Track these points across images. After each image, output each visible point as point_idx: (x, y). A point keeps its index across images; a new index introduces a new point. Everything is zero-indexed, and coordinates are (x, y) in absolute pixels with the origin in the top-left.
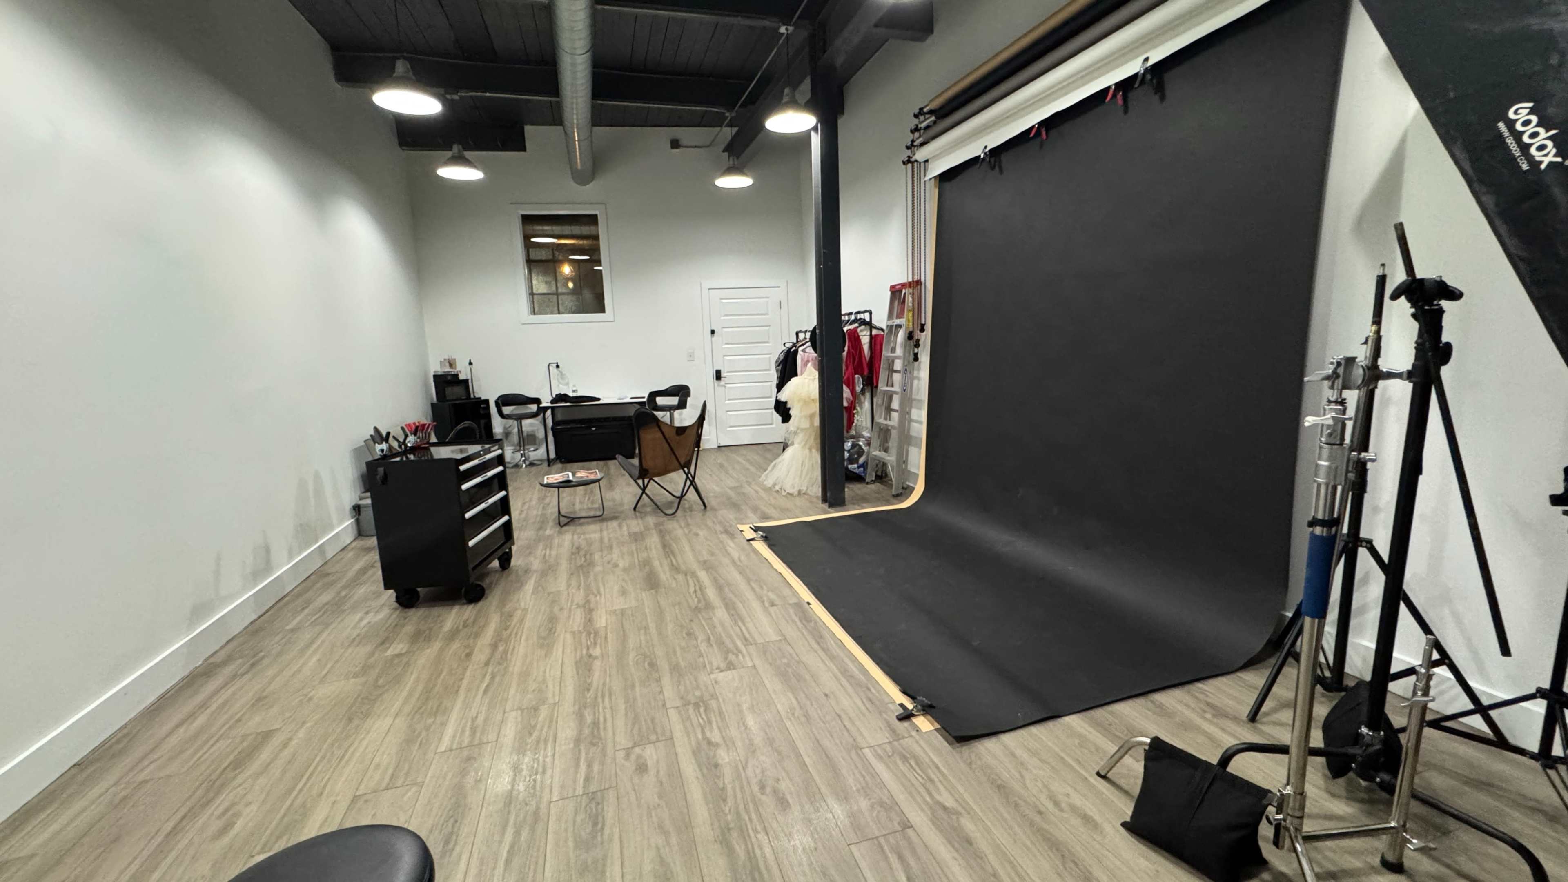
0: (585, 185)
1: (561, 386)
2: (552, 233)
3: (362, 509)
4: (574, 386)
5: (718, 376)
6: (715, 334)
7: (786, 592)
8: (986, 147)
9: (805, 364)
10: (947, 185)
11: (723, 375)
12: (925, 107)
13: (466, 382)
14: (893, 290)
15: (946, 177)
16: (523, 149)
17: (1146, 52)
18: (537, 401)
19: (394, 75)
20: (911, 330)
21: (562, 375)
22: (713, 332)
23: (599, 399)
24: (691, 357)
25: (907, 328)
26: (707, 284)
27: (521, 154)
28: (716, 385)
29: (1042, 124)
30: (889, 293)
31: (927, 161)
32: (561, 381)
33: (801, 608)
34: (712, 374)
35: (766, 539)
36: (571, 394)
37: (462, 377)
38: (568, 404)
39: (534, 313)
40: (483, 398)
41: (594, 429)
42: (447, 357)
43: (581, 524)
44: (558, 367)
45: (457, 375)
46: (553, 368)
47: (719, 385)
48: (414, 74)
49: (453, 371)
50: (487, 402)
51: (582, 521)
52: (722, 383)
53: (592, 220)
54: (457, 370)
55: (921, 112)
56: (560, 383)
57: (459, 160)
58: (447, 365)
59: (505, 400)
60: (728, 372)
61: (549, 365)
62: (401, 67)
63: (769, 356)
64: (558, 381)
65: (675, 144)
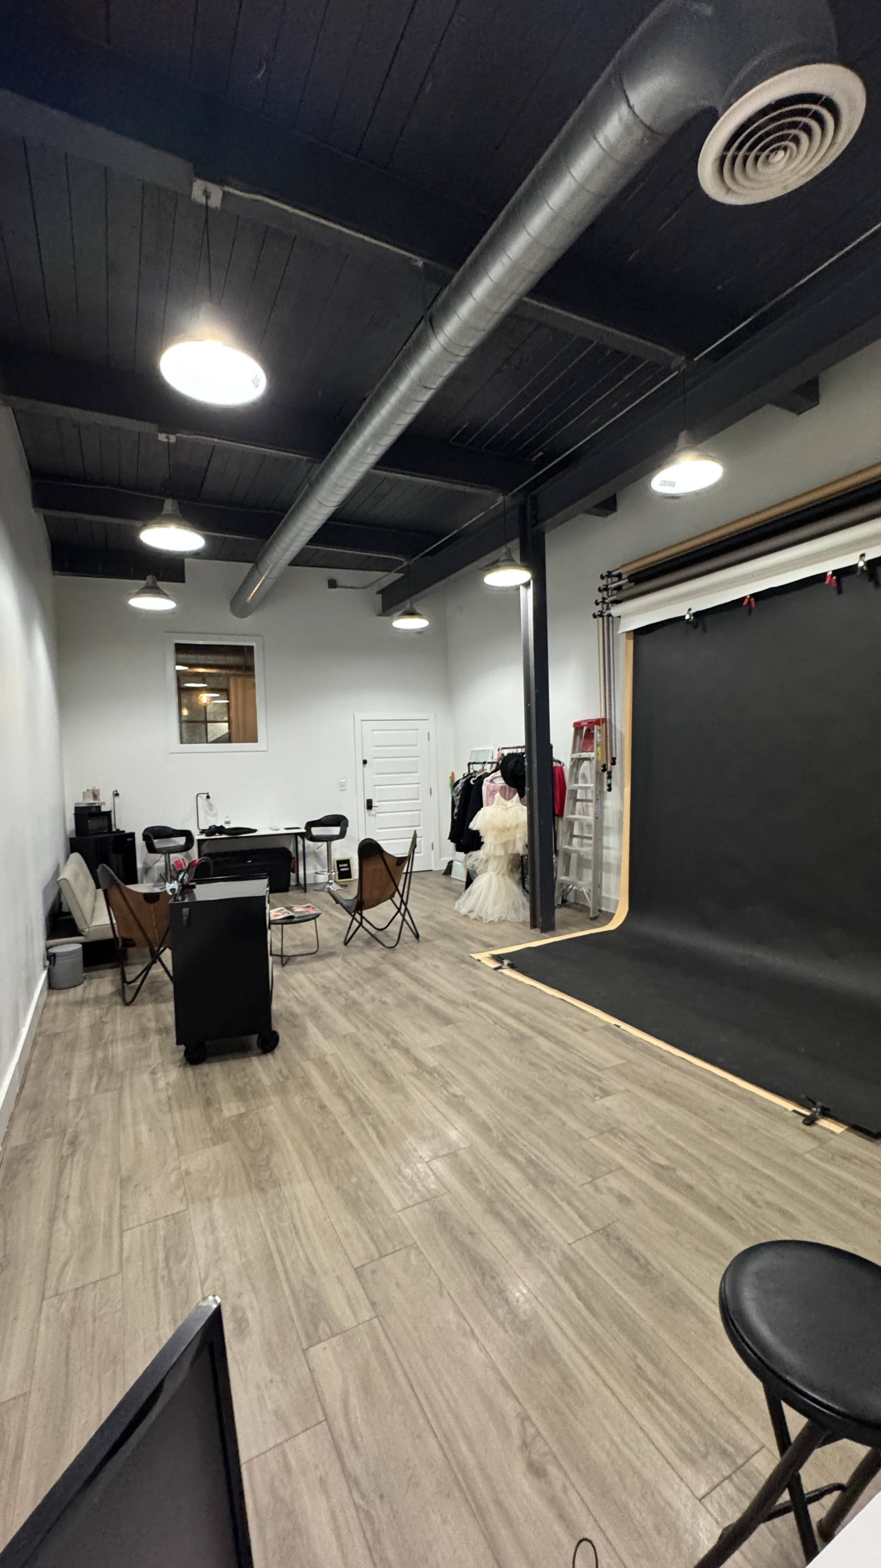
0: (243, 617)
1: (208, 817)
2: (185, 662)
3: (57, 958)
4: (227, 817)
5: (369, 805)
6: (367, 765)
7: (584, 1015)
8: (690, 610)
9: (492, 794)
10: (643, 638)
11: (374, 804)
12: (614, 571)
13: (108, 814)
14: (577, 726)
15: (639, 633)
16: (184, 581)
17: (865, 548)
18: (187, 834)
19: (163, 513)
20: (605, 763)
21: (211, 806)
22: (365, 762)
23: (255, 831)
24: (342, 787)
25: (597, 762)
26: (359, 716)
27: (182, 584)
28: (367, 814)
29: (757, 596)
30: (572, 729)
31: (620, 617)
32: (209, 811)
33: (615, 1032)
34: (363, 804)
35: (512, 966)
36: (227, 827)
37: (104, 809)
38: (224, 836)
39: (182, 742)
40: (128, 831)
41: (250, 862)
42: (91, 788)
43: (302, 962)
44: (208, 797)
45: (99, 807)
46: (202, 800)
47: (369, 815)
48: (181, 512)
49: (97, 803)
50: (132, 835)
51: (299, 959)
52: (373, 812)
53: (249, 651)
54: (102, 800)
55: (610, 575)
56: (209, 814)
57: (153, 590)
58: (91, 795)
59: (154, 834)
60: (378, 801)
61: (197, 796)
62: (169, 505)
63: (417, 785)
64: (206, 812)
65: (332, 584)
